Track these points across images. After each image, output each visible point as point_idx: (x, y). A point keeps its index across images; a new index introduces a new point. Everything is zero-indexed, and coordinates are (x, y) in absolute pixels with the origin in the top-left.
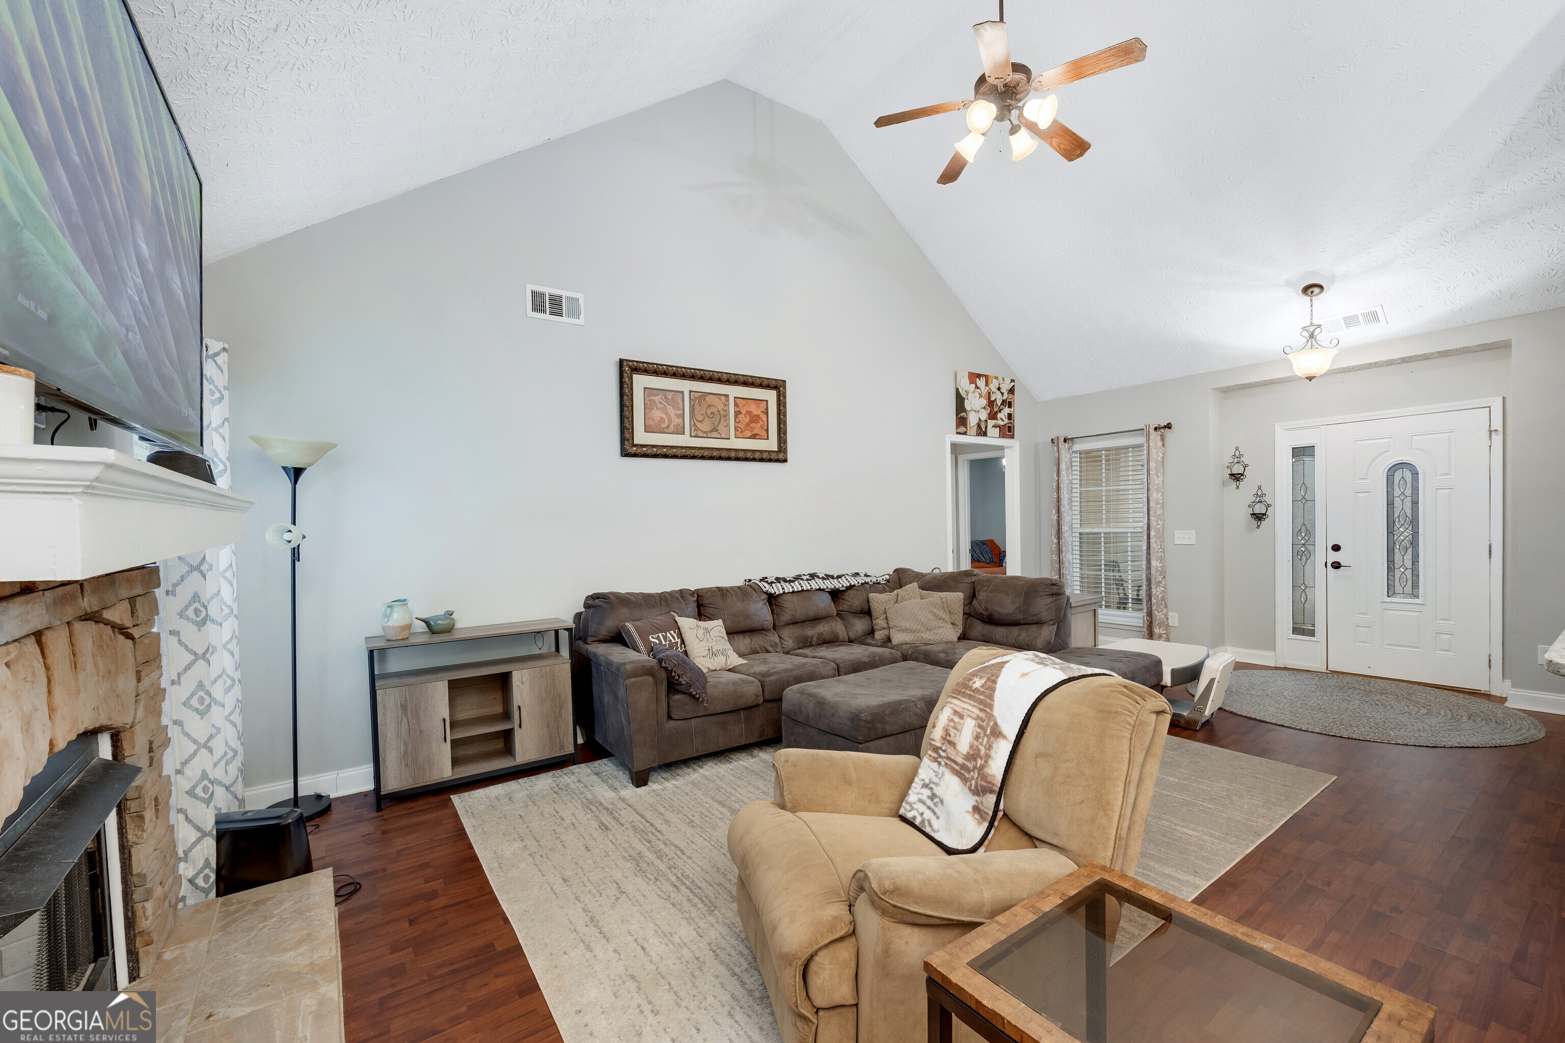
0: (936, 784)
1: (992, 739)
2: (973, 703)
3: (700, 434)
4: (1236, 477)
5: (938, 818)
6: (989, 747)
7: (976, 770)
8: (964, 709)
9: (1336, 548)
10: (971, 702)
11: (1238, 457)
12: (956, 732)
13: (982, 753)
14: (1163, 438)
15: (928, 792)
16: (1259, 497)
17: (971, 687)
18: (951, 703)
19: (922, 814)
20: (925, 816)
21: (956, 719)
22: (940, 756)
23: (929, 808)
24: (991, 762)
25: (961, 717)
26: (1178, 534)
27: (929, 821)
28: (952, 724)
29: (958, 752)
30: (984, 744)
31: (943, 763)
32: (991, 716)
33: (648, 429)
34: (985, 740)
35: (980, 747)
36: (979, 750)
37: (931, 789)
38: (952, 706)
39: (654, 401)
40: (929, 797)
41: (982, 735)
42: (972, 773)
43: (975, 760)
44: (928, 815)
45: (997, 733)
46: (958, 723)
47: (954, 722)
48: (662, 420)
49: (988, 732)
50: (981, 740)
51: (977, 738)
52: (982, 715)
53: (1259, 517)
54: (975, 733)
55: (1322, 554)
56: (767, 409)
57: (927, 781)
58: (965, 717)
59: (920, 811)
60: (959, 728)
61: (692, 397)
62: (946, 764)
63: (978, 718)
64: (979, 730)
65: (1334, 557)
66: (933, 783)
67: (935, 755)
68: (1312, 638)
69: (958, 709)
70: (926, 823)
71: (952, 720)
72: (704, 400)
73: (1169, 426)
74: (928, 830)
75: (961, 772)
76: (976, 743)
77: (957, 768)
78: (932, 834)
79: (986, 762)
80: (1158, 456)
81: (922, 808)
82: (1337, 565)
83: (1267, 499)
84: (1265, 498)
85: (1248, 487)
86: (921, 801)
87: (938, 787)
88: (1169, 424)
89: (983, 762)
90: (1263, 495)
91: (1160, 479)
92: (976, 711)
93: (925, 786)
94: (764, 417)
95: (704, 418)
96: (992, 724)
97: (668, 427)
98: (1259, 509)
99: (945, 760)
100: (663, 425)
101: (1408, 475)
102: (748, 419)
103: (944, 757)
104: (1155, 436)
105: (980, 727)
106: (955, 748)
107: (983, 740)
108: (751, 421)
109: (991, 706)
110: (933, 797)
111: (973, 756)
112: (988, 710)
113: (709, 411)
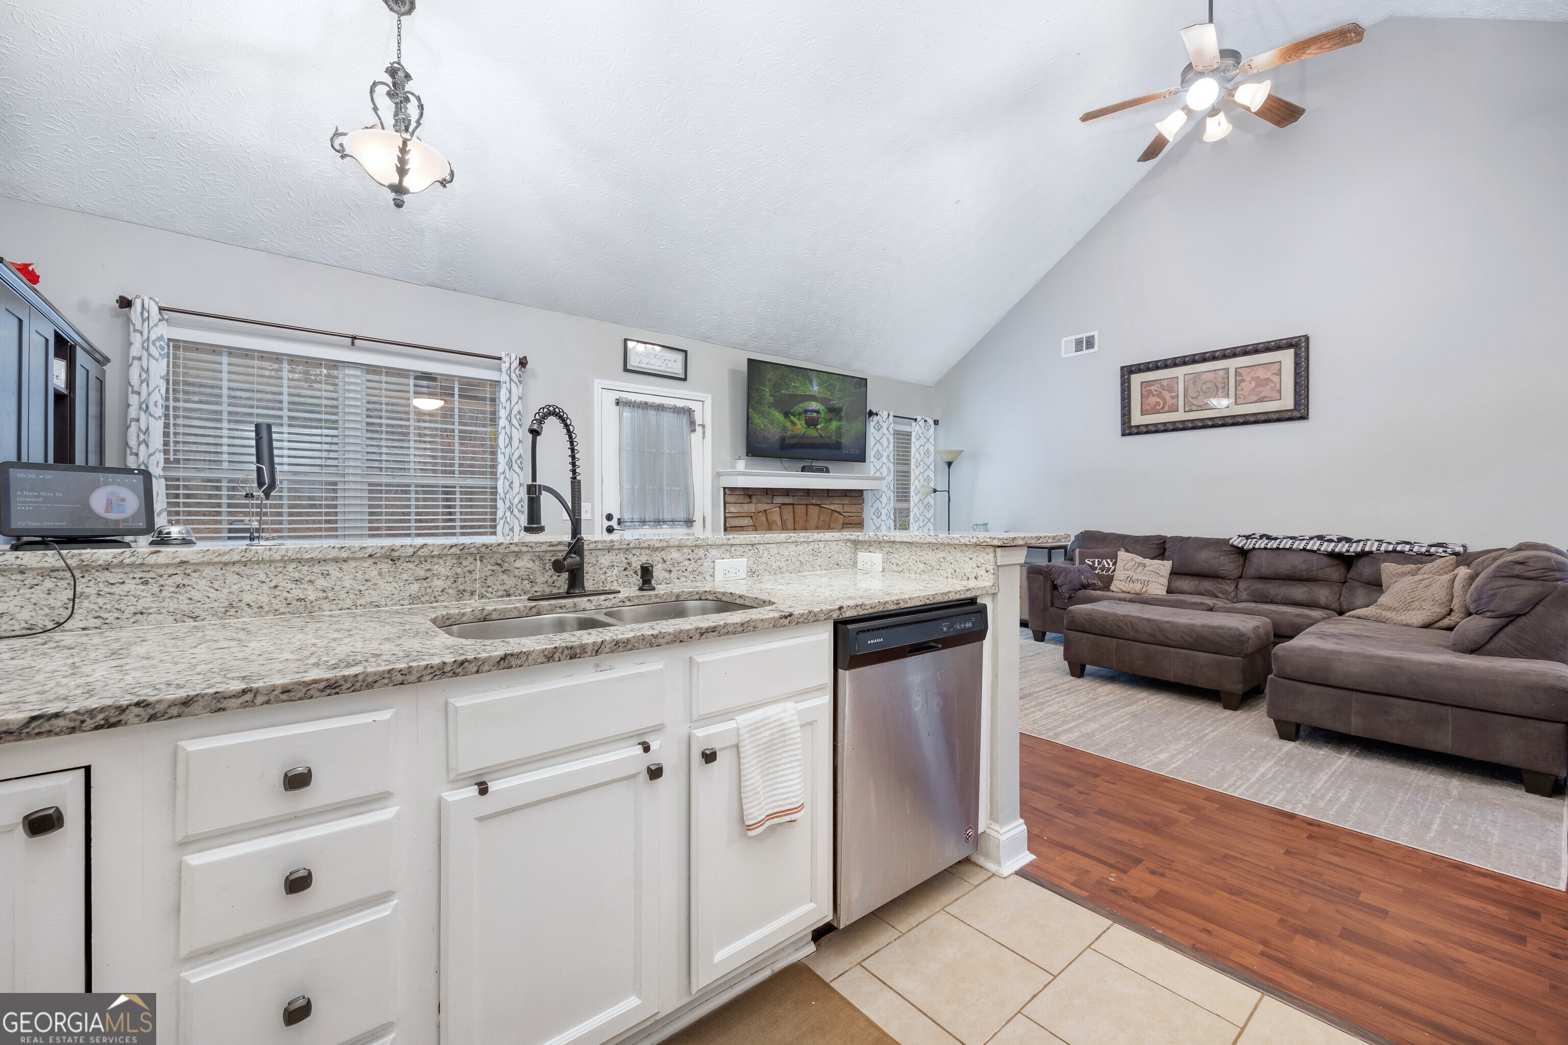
3: (1194, 408)
33: (1143, 413)
39: (1151, 390)
48: (1158, 403)
56: (1280, 370)
61: (1186, 379)
72: (1199, 378)
94: (1276, 379)
95: (1199, 394)
97: (1163, 408)
100: (1158, 407)
102: (1253, 384)
108: (1258, 385)
113: (1204, 387)
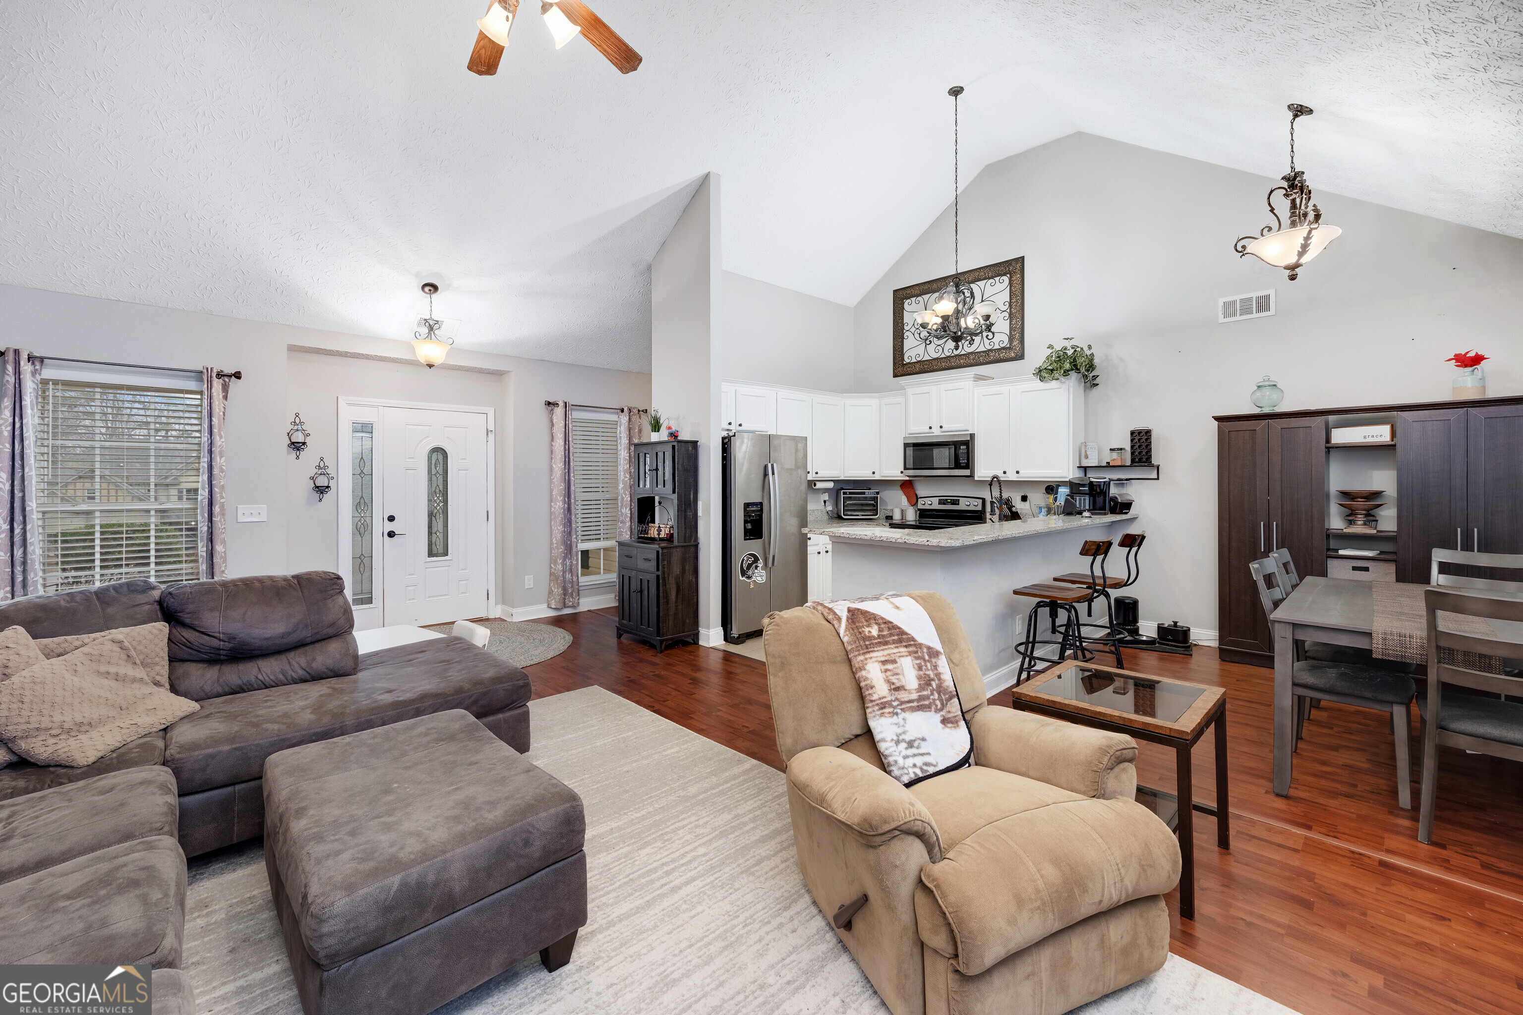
0: (904, 733)
1: (934, 660)
2: (892, 646)
4: (297, 447)
5: (929, 754)
6: (935, 667)
7: (935, 692)
8: (889, 655)
9: (391, 519)
10: (890, 646)
11: (297, 423)
12: (898, 677)
13: (931, 674)
14: (225, 388)
15: (903, 745)
16: (322, 469)
17: (873, 637)
18: (871, 658)
19: (915, 766)
20: (919, 764)
21: (890, 666)
22: (895, 707)
23: (915, 755)
24: (942, 677)
25: (894, 662)
26: (241, 509)
27: (926, 764)
28: (889, 673)
29: (909, 692)
30: (929, 668)
31: (899, 711)
32: (920, 646)
34: (928, 665)
35: (928, 673)
36: (929, 676)
37: (903, 740)
38: (874, 660)
40: (907, 748)
41: (923, 664)
42: (932, 697)
43: (930, 685)
44: (919, 761)
45: (933, 654)
46: (895, 668)
47: (889, 670)
49: (927, 657)
50: (924, 667)
51: (920, 668)
52: (911, 649)
53: (321, 490)
54: (916, 666)
55: (379, 527)
57: (895, 738)
58: (898, 660)
59: (911, 765)
60: (899, 671)
62: (901, 709)
63: (910, 653)
64: (918, 662)
65: (389, 526)
66: (900, 734)
67: (891, 710)
68: (371, 606)
69: (883, 659)
70: (925, 768)
71: (886, 671)
73: (238, 376)
74: (932, 770)
75: (921, 705)
76: (921, 673)
77: (915, 704)
78: (938, 769)
79: (940, 679)
80: (220, 411)
81: (909, 762)
82: (391, 534)
83: (331, 471)
84: (328, 471)
85: (309, 457)
86: (905, 757)
87: (908, 734)
88: (239, 373)
89: (937, 682)
90: (325, 467)
91: (223, 440)
92: (903, 650)
93: (898, 742)
96: (925, 650)
98: (322, 481)
99: (899, 707)
101: (441, 457)
103: (898, 705)
104: (217, 384)
105: (917, 658)
106: (906, 690)
107: (926, 666)
109: (913, 639)
110: (910, 744)
111: (925, 682)
112: (912, 643)
